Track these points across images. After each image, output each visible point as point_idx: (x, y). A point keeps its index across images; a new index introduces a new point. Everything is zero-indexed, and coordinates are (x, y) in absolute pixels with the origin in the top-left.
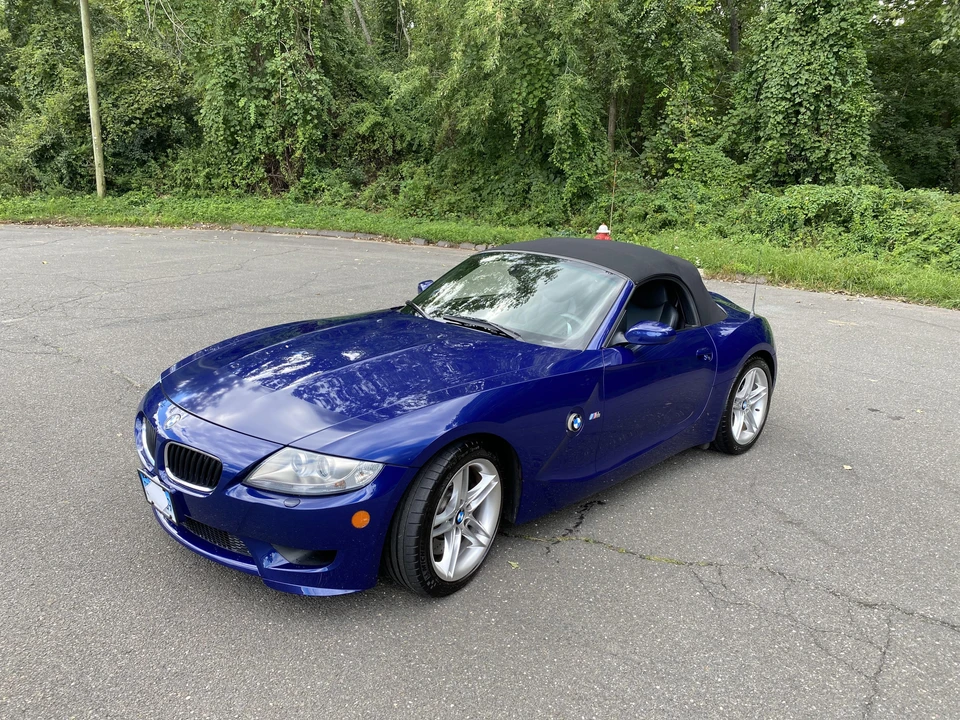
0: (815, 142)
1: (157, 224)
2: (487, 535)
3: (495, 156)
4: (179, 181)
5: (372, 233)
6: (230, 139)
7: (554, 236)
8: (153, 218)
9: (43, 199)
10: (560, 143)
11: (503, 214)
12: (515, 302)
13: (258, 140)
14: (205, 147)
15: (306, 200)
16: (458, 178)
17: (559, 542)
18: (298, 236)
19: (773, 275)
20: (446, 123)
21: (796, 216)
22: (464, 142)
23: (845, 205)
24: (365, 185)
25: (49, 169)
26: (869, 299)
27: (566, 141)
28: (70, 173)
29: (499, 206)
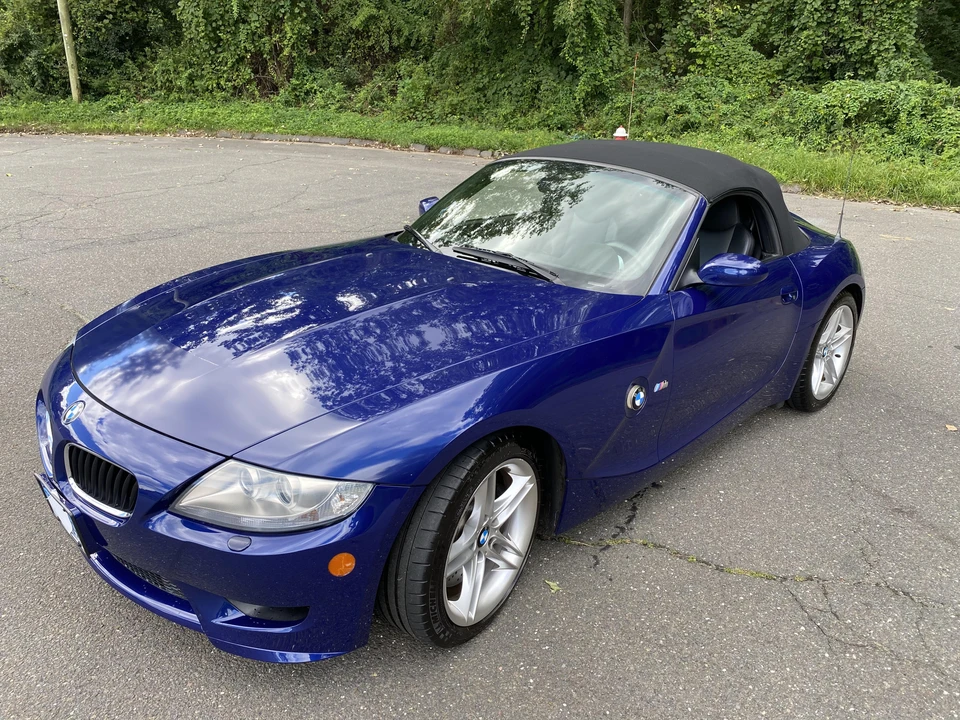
0: (855, 31)
1: (138, 131)
2: (518, 553)
3: (501, 51)
4: (159, 84)
5: (368, 139)
6: (212, 35)
7: (566, 142)
8: (134, 124)
9: (14, 105)
10: (573, 36)
11: (510, 117)
12: (538, 227)
13: (242, 37)
14: (186, 46)
15: (297, 104)
16: (460, 77)
17: (608, 546)
18: (288, 143)
19: (808, 182)
20: (446, 16)
21: (835, 116)
22: (467, 36)
23: (891, 103)
24: (360, 85)
25: (18, 71)
26: (917, 210)
27: (580, 34)
28: (41, 75)
29: (506, 108)
